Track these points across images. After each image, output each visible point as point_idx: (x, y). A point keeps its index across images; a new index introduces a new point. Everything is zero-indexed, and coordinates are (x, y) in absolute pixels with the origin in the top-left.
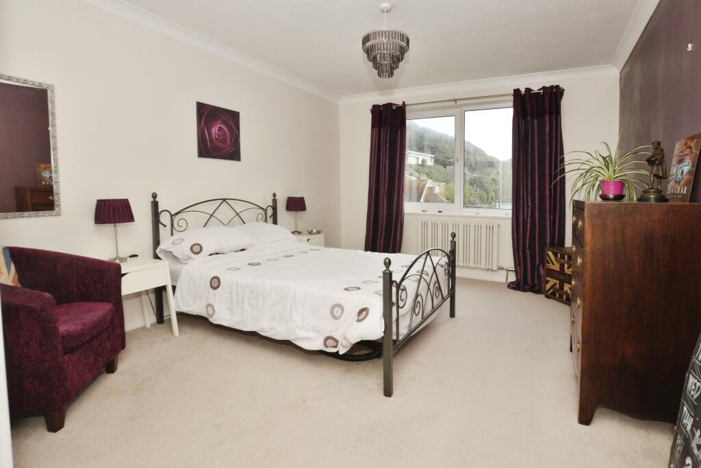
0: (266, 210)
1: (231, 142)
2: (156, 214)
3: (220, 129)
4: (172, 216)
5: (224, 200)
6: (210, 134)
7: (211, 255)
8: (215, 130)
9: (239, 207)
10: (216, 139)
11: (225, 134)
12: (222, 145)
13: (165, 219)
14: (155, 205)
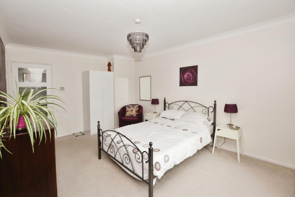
0: (208, 108)
1: (192, 78)
2: (165, 103)
3: (188, 75)
4: (169, 104)
5: (186, 101)
6: (184, 78)
7: (162, 117)
8: (186, 76)
9: (193, 105)
10: (186, 79)
11: (190, 76)
12: (188, 81)
13: (167, 105)
14: (165, 101)
